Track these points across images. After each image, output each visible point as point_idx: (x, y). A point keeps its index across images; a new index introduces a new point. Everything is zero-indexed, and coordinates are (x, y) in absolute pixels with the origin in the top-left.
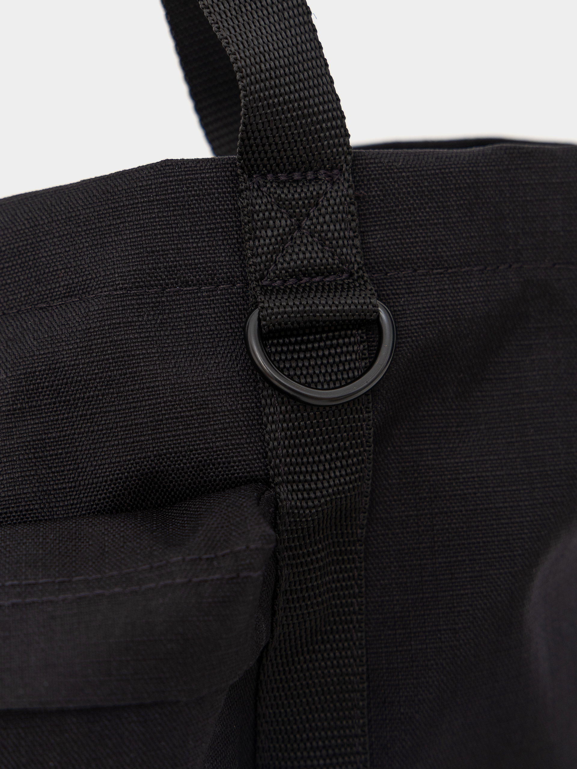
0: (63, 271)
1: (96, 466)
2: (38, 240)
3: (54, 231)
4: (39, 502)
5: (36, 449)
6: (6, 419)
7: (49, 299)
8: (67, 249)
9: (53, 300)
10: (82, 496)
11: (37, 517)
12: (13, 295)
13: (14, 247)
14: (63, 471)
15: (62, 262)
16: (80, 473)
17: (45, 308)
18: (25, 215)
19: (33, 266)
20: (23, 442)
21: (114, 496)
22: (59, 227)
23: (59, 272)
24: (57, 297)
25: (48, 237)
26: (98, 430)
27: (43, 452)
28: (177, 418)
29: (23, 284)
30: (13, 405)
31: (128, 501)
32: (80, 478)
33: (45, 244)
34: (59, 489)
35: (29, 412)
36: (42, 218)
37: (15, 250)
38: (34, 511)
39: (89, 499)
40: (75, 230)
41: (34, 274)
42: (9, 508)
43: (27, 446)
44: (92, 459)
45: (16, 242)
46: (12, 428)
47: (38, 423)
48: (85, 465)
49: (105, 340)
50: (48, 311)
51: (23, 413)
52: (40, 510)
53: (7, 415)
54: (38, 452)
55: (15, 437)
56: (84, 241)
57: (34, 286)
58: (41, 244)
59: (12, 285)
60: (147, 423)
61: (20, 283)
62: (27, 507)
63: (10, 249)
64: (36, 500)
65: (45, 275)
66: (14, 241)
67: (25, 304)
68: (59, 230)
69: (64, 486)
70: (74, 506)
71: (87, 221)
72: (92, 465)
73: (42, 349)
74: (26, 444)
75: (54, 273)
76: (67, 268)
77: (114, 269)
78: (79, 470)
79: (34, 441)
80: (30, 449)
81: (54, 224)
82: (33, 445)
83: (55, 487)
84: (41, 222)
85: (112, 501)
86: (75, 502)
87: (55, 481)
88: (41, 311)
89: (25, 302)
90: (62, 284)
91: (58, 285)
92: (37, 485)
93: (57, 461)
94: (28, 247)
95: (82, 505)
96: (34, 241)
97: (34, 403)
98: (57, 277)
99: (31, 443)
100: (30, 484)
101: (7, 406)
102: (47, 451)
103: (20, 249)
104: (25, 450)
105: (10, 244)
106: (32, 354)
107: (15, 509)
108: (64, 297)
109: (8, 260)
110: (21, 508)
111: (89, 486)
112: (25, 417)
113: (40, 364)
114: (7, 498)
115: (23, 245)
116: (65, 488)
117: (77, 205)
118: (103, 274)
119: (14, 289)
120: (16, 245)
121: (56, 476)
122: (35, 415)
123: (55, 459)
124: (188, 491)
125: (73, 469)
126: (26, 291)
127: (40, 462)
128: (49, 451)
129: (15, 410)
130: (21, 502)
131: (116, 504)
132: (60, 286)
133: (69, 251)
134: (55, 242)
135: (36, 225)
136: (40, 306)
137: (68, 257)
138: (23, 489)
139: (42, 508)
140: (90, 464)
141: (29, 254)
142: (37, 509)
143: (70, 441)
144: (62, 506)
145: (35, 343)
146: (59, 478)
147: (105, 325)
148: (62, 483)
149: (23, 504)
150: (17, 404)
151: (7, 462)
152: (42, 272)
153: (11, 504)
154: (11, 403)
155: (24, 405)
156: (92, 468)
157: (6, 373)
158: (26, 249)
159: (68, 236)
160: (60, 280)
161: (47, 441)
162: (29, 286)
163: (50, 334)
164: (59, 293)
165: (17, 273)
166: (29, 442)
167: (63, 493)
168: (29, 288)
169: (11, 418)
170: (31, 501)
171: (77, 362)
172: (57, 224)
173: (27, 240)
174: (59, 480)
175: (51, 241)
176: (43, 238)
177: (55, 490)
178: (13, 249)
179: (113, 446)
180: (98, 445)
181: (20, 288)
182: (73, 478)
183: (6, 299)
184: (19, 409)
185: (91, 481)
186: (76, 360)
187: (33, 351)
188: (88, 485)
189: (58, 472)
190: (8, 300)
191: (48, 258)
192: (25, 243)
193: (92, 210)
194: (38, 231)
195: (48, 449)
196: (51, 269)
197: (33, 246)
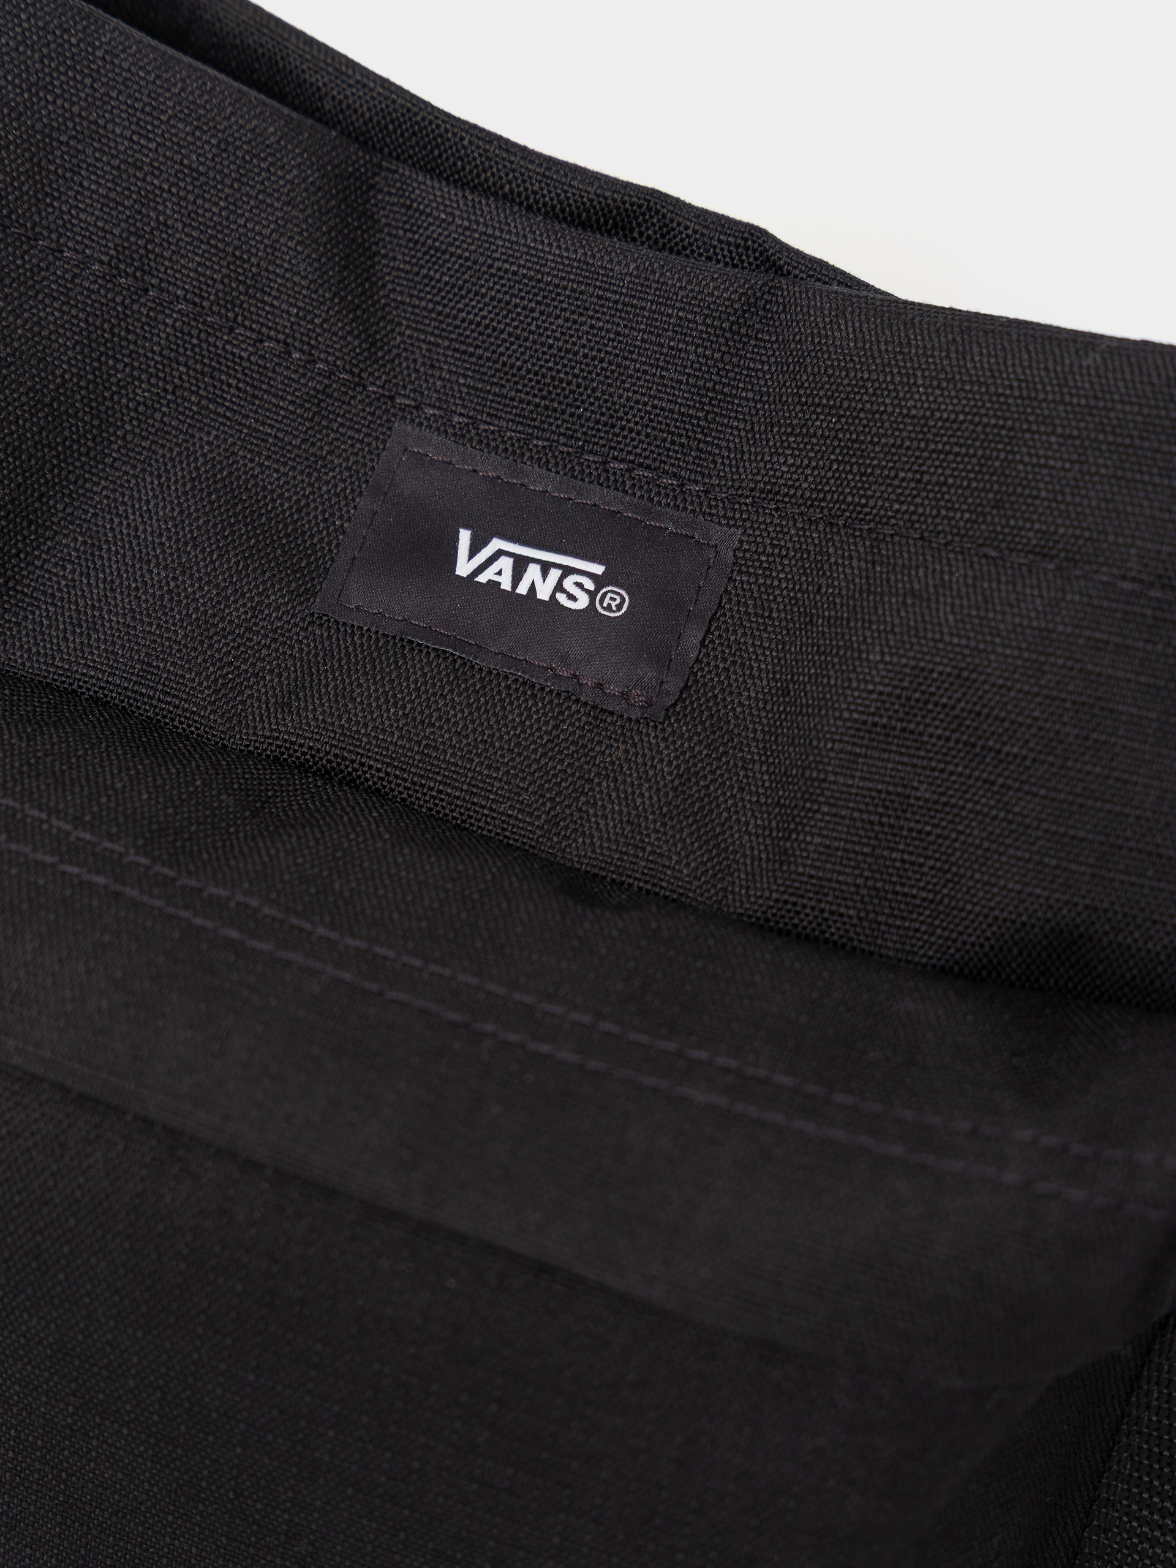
0: (1046, 503)
1: (978, 881)
2: (1025, 426)
3: (1057, 422)
4: (858, 905)
5: (887, 808)
6: (854, 736)
7: (1004, 545)
8: (1068, 466)
9: (1011, 550)
10: (937, 922)
11: (847, 931)
12: (948, 509)
13: (979, 423)
14: (921, 865)
15: (1050, 487)
16: (948, 881)
17: (993, 558)
18: (1019, 370)
19: (999, 471)
20: (870, 789)
21: (992, 947)
22: (1067, 418)
23: (1038, 502)
24: (1020, 547)
25: (1043, 429)
26: (1004, 819)
27: (898, 818)
28: (1150, 854)
29: (972, 495)
30: (874, 714)
31: (1014, 965)
32: (945, 891)
33: (1032, 439)
34: (905, 895)
35: (899, 738)
36: (1044, 389)
37: (979, 429)
38: (845, 919)
39: (946, 934)
40: (1093, 435)
41: (996, 487)
42: (802, 897)
43: (873, 798)
44: (976, 866)
45: (986, 415)
46: (859, 755)
47: (906, 764)
48: (962, 871)
49: (1070, 664)
50: (996, 566)
51: (888, 735)
52: (855, 921)
53: (859, 730)
54: (889, 816)
55: (858, 774)
56: (1101, 461)
57: (988, 509)
58: (1027, 436)
59: (953, 491)
60: (1092, 842)
61: (968, 493)
62: (834, 908)
63: (971, 422)
64: (855, 901)
65: (1013, 498)
66: (983, 411)
67: (963, 536)
68: (1065, 422)
69: (914, 891)
70: (918, 935)
71: (1121, 427)
72: (972, 877)
73: (959, 636)
74: (874, 794)
75: (1029, 501)
76: (1055, 500)
77: (1133, 537)
78: (949, 876)
79: (889, 793)
80: (877, 806)
81: (1061, 408)
82: (884, 800)
83: (898, 888)
84: (1041, 396)
85: (986, 955)
86: (924, 928)
87: (901, 877)
88: (984, 561)
89: (963, 532)
90: (1037, 526)
91: (1028, 525)
92: (866, 874)
93: (917, 843)
94: (1004, 432)
95: (933, 939)
96: (1017, 425)
97: (912, 726)
98: (1031, 509)
99: (883, 796)
100: (854, 868)
101: (863, 713)
102: (906, 819)
103: (988, 430)
104: (867, 804)
105: (975, 414)
106: (938, 636)
107: (813, 903)
108: (1032, 552)
109: (962, 441)
110: (822, 905)
111: (955, 913)
112: (888, 743)
113: (945, 661)
114: (805, 879)
115: (995, 426)
116: (914, 897)
117: (1114, 389)
118: (1111, 538)
119: (954, 498)
120: (985, 420)
121: (906, 870)
122: (907, 747)
123: (915, 839)
124: (1126, 989)
125: (940, 870)
126: (971, 513)
127: (886, 834)
128: (910, 820)
129: (875, 725)
130: (827, 895)
131: (991, 962)
132: (1030, 529)
133: (1070, 470)
134: (1050, 444)
135: (1029, 398)
136: (986, 550)
137: (1064, 482)
138: (839, 873)
139: (861, 919)
140: (969, 873)
141: (1000, 446)
142: (850, 917)
143: (950, 817)
144: (899, 927)
145: (951, 618)
146: (910, 874)
147: (1080, 636)
148: (912, 887)
149: (830, 899)
150: (881, 716)
151: (827, 814)
152: (1011, 489)
153: (809, 891)
154: (872, 710)
155: (893, 723)
156: (971, 883)
157: (882, 653)
158: (998, 434)
159: (1078, 442)
160: (1035, 517)
161: (912, 801)
162: (980, 504)
163: (982, 614)
164: (1025, 541)
165: (969, 472)
166: (880, 791)
167: (907, 904)
168: (980, 509)
169: (863, 738)
170: (845, 899)
171: (1009, 684)
172: (1066, 411)
173: (1006, 419)
174: (909, 878)
175: (1044, 438)
176: (1034, 428)
177: (896, 893)
178: (976, 425)
179: (1020, 859)
180: (994, 847)
181: (965, 502)
182: (935, 885)
183: (935, 512)
184: (884, 727)
185: (961, 904)
186: (1008, 679)
187: (942, 633)
188: (954, 908)
189: (912, 863)
190: (937, 515)
191: (1029, 468)
192: (1001, 422)
193: (1136, 409)
194: (1029, 410)
195: (909, 815)
196: (1027, 492)
197: (1012, 434)
